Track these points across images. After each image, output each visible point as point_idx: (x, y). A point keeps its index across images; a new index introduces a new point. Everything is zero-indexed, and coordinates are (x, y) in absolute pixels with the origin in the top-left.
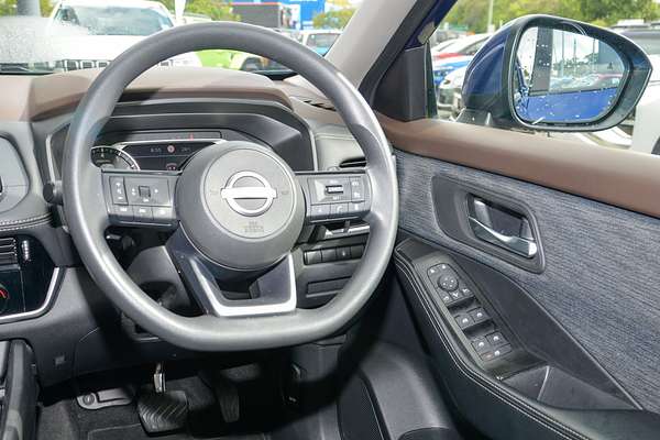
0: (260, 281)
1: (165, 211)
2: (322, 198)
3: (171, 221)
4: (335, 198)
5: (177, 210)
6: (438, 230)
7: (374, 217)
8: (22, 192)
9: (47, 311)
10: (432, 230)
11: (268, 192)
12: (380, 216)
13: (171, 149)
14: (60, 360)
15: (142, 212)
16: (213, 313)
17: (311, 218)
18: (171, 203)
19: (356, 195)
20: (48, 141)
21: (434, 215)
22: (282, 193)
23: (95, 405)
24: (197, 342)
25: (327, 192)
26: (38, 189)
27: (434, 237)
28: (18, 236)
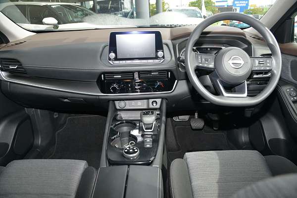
0: (236, 87)
1: (212, 66)
2: (257, 65)
3: (213, 68)
4: (262, 65)
5: (215, 65)
6: (291, 78)
7: (273, 72)
8: (169, 59)
9: (173, 91)
10: (289, 78)
11: (242, 62)
12: (275, 72)
13: (209, 49)
14: (174, 105)
15: (206, 65)
16: (223, 95)
17: (253, 71)
18: (213, 64)
19: (268, 64)
20: (177, 45)
21: (290, 73)
22: (246, 63)
23: (178, 120)
24: (217, 103)
25: (259, 63)
26: (173, 58)
27: (289, 80)
28: (168, 71)
